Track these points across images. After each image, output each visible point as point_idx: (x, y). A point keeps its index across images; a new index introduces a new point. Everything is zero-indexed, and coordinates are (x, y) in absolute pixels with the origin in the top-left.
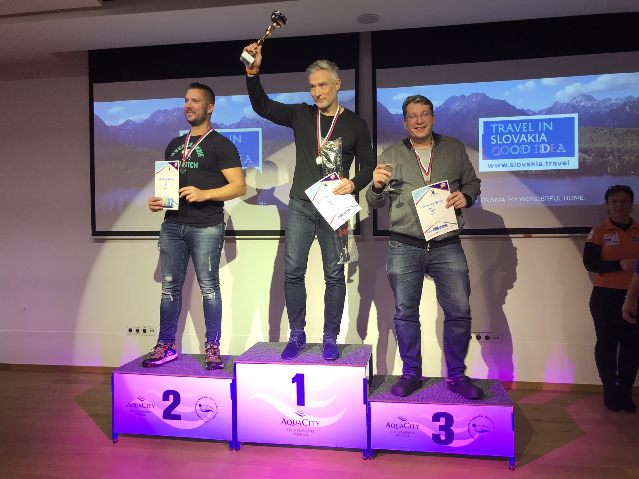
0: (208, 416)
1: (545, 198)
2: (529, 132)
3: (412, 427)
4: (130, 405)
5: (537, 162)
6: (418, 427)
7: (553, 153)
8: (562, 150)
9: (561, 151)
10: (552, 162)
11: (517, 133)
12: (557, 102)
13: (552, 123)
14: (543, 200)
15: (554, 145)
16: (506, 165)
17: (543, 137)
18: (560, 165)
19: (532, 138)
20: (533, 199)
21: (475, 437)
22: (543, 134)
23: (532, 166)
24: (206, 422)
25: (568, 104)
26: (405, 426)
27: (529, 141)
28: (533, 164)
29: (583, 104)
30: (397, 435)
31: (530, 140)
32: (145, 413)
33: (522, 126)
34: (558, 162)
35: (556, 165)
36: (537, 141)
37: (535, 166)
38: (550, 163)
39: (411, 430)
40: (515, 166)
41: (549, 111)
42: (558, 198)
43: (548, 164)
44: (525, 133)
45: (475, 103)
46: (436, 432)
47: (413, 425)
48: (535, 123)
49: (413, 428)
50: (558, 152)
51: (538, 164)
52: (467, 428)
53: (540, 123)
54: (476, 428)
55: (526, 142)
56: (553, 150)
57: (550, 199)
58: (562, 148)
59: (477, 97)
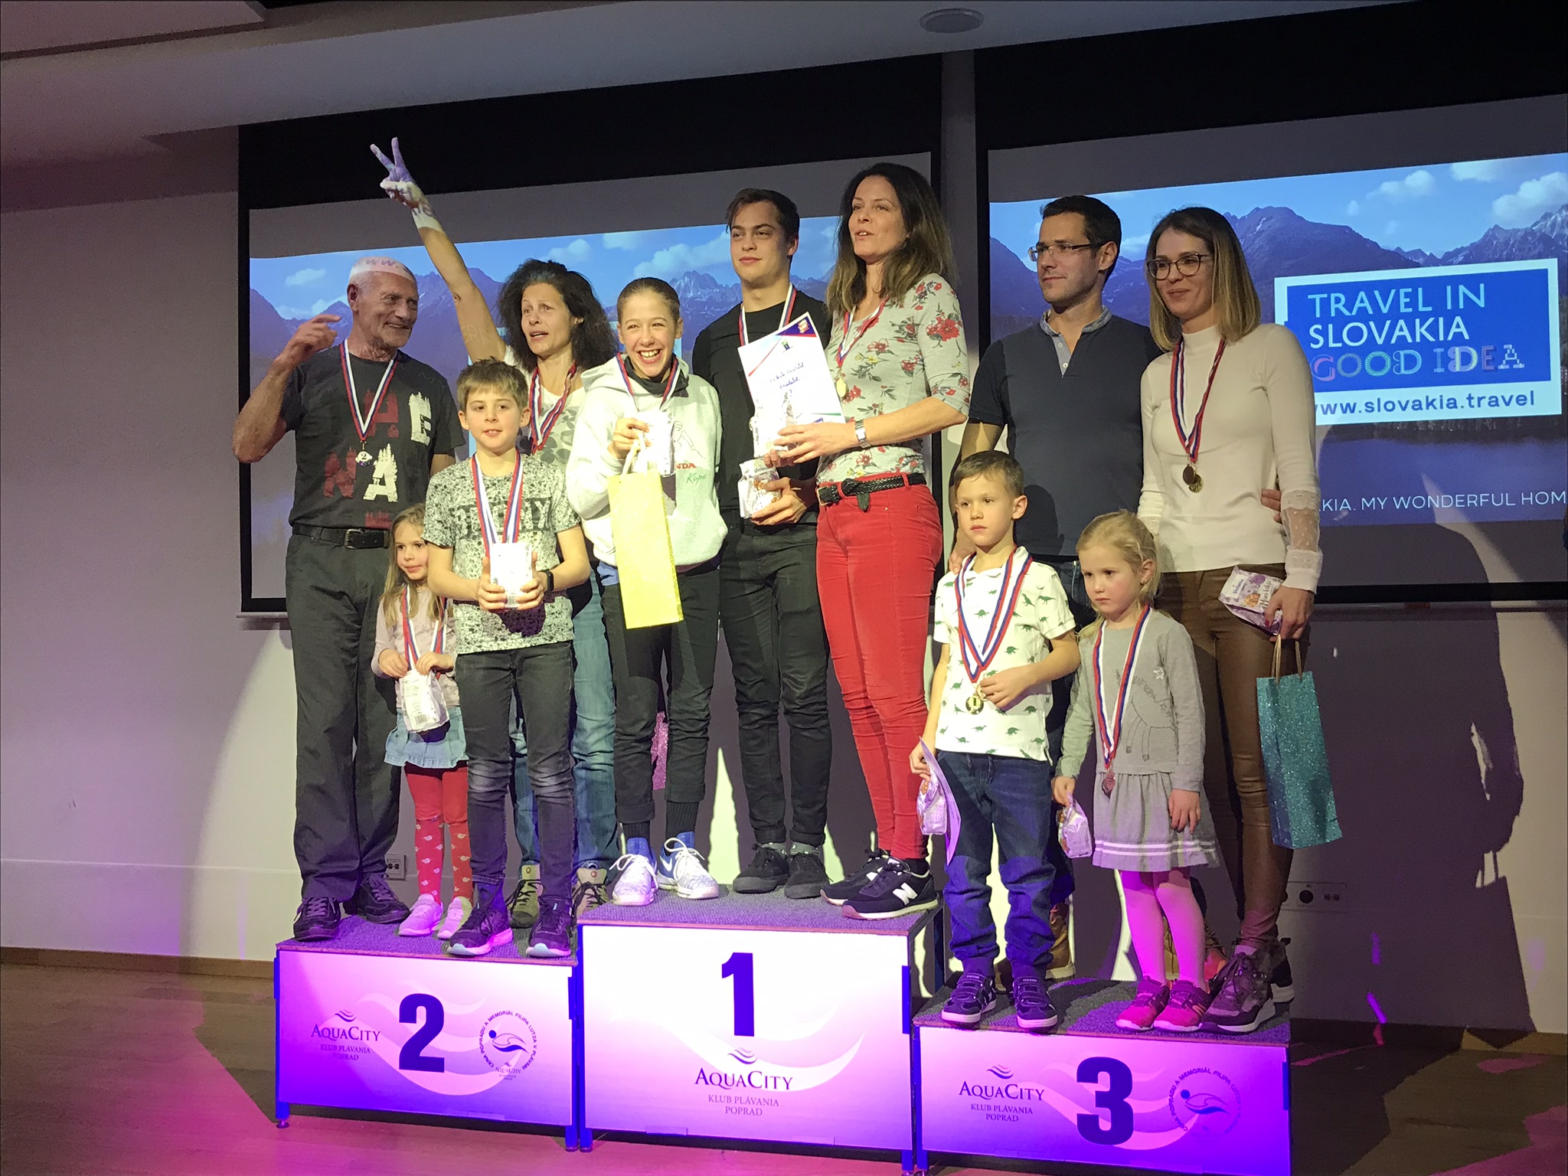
0: (510, 1063)
1: (1465, 498)
2: (1416, 314)
3: (1025, 1096)
4: (318, 1032)
5: (1441, 396)
6: (1040, 1095)
7: (1485, 371)
8: (1515, 362)
9: (1511, 366)
10: (1484, 397)
11: (1386, 317)
12: (1496, 226)
13: (1482, 286)
14: (1459, 503)
15: (1492, 348)
16: (1352, 406)
17: (1459, 326)
18: (1508, 404)
19: (1426, 330)
20: (1431, 501)
21: (1189, 1125)
22: (1458, 319)
23: (1427, 408)
24: (506, 1078)
25: (1529, 233)
26: (1009, 1092)
27: (1418, 339)
28: (1430, 404)
30: (988, 1116)
31: (1422, 336)
32: (356, 1053)
33: (1397, 295)
34: (1503, 397)
35: (1497, 405)
36: (1441, 338)
37: (1435, 408)
38: (1480, 399)
39: (1024, 1103)
40: (1379, 410)
41: (1474, 254)
42: (1506, 500)
43: (1474, 402)
44: (1404, 316)
45: (1264, 235)
46: (1087, 1109)
47: (1029, 1090)
48: (1435, 287)
49: (1029, 1098)
50: (1502, 367)
51: (1445, 402)
52: (1166, 1101)
53: (1449, 288)
54: (1190, 1102)
55: (1410, 340)
56: (1488, 362)
57: (1482, 500)
58: (1513, 356)
59: (1268, 219)
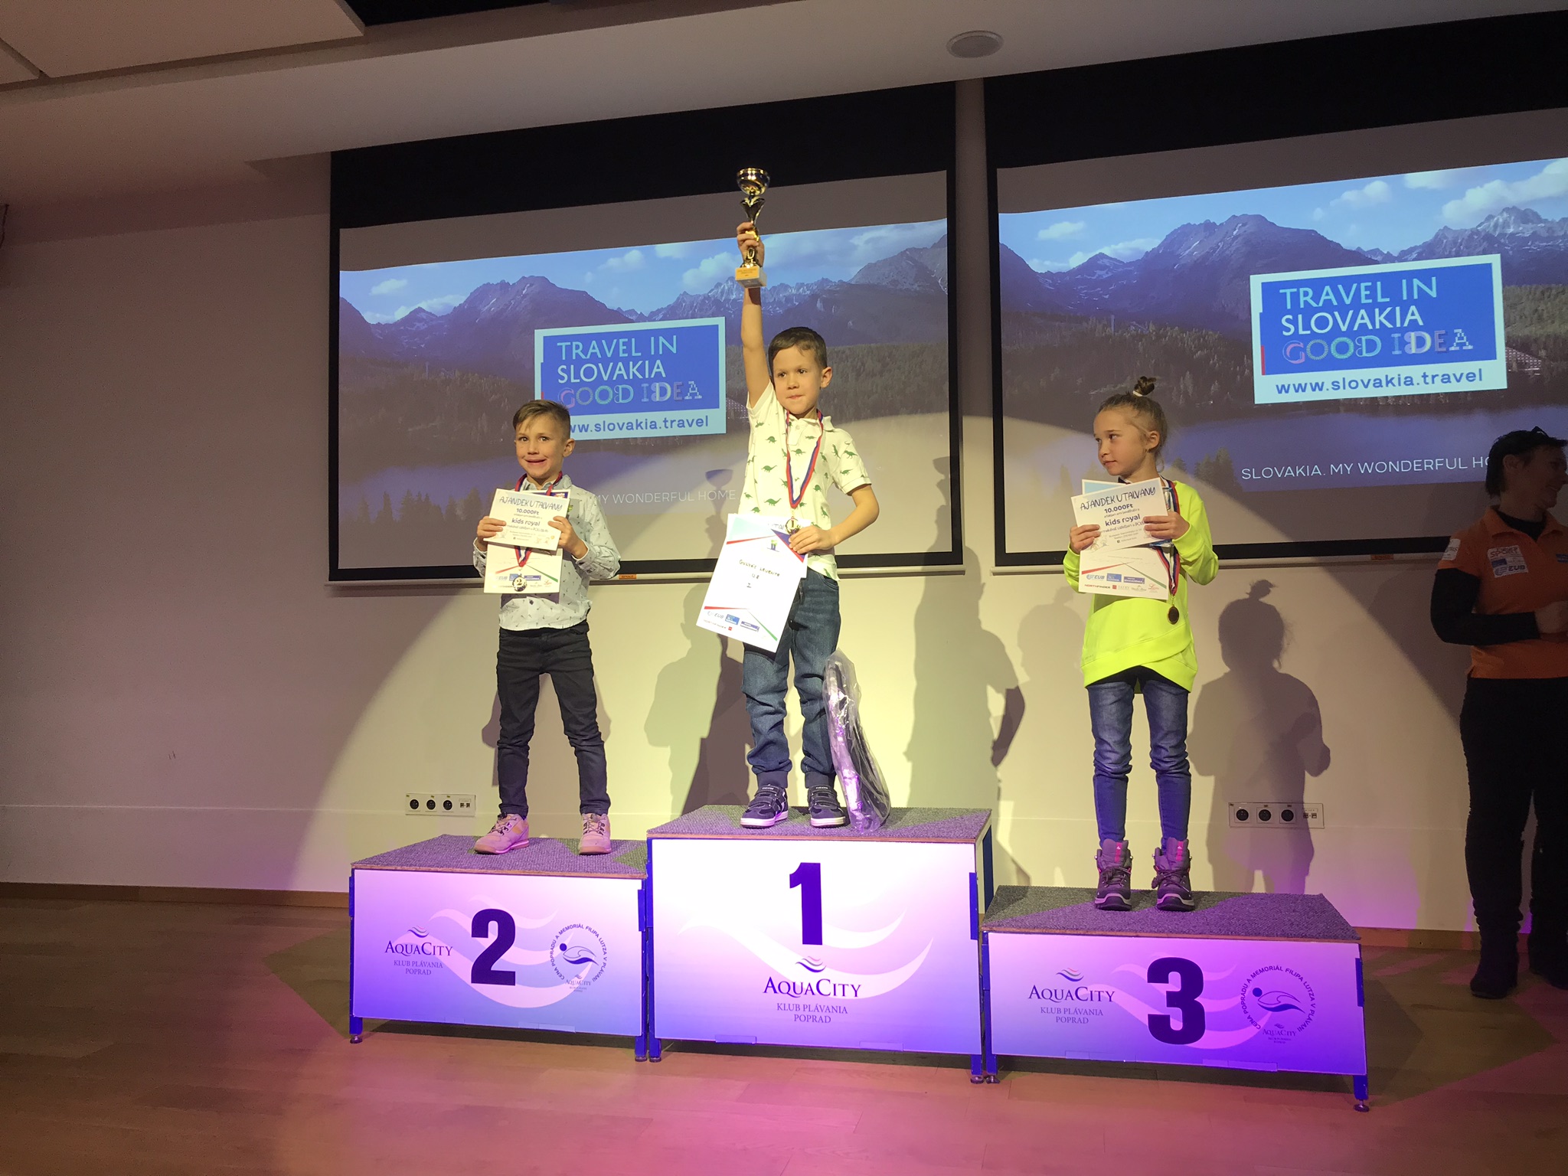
0: (581, 975)
1: (1422, 463)
2: (1376, 304)
3: (1096, 997)
4: (392, 948)
5: (1399, 375)
6: (1110, 997)
7: (1439, 352)
8: (1464, 344)
9: (1461, 348)
10: (1437, 375)
11: (1349, 307)
12: (1446, 227)
13: (1434, 279)
14: (1417, 467)
15: (1443, 332)
16: (1320, 385)
17: (1414, 314)
18: (1458, 381)
19: (1385, 318)
20: (1392, 466)
21: (1262, 1023)
22: (1413, 308)
23: (1387, 386)
24: (576, 990)
25: (1474, 232)
26: (1079, 994)
27: (1378, 326)
28: (1389, 382)
29: (1511, 230)
30: (1058, 1019)
31: (1381, 323)
32: (429, 968)
33: (1358, 289)
34: (1454, 375)
35: (1449, 381)
36: (1398, 325)
37: (1394, 385)
38: (1433, 377)
39: (1095, 1005)
40: (1344, 388)
42: (1458, 464)
43: (1429, 380)
45: (1240, 238)
46: (1158, 1009)
47: (1099, 992)
48: (1391, 281)
49: (1099, 1000)
50: (1452, 349)
51: (1402, 381)
52: (1238, 1000)
53: (1404, 281)
54: (1263, 999)
55: (1370, 327)
56: (1440, 345)
57: (1437, 465)
58: (1462, 338)
59: (1244, 225)
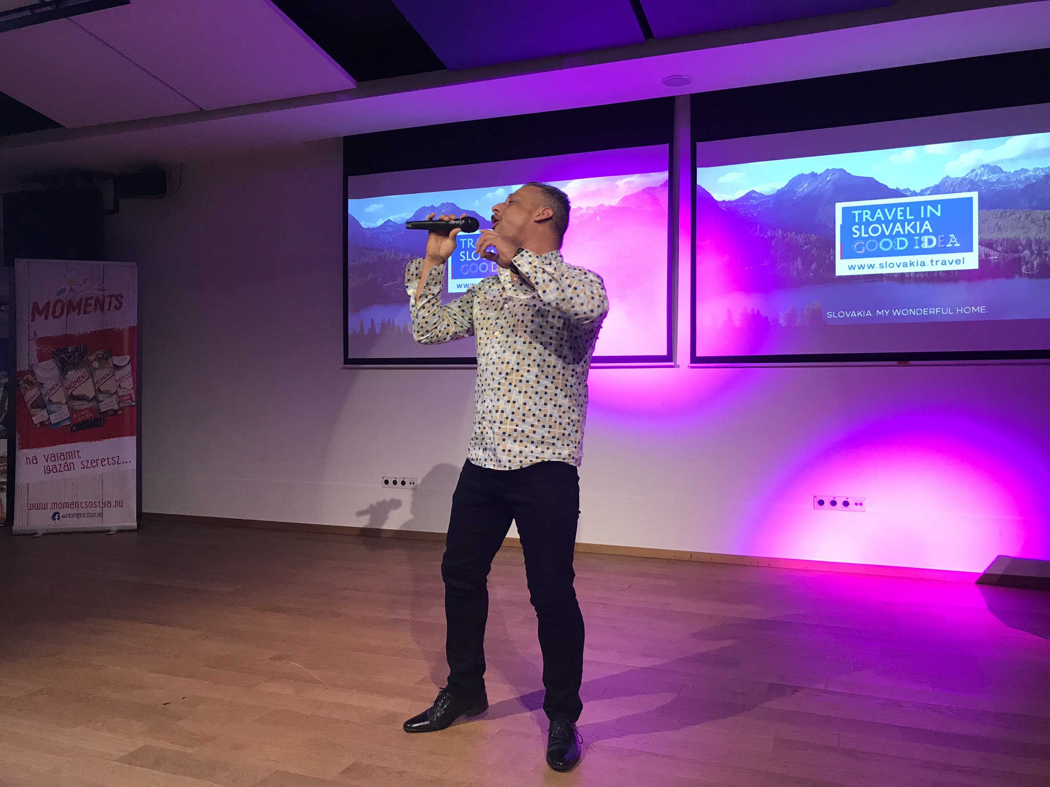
1: (928, 310)
2: (906, 220)
5: (917, 260)
7: (940, 248)
8: (955, 243)
9: (953, 245)
10: (939, 261)
11: (890, 222)
13: (939, 206)
14: (925, 313)
15: (943, 236)
16: (873, 265)
17: (927, 226)
18: (951, 264)
19: (911, 228)
22: (927, 222)
23: (910, 266)
25: (964, 179)
27: (906, 233)
28: (912, 264)
29: (985, 178)
31: (908, 230)
33: (896, 211)
34: (949, 261)
35: (945, 264)
36: (918, 232)
37: (914, 266)
40: (886, 267)
43: (934, 263)
44: (900, 221)
45: (830, 182)
48: (915, 207)
50: (948, 246)
51: (919, 263)
53: (922, 207)
55: (902, 233)
56: (941, 243)
57: (937, 311)
58: (954, 240)
59: (833, 175)
